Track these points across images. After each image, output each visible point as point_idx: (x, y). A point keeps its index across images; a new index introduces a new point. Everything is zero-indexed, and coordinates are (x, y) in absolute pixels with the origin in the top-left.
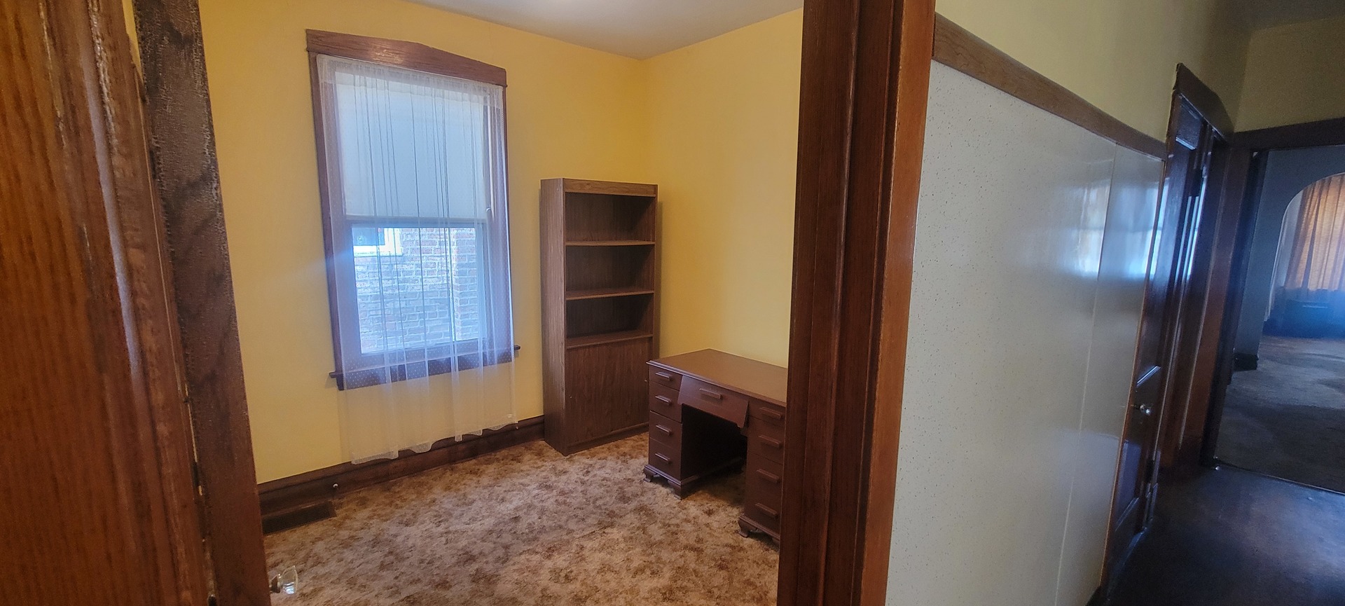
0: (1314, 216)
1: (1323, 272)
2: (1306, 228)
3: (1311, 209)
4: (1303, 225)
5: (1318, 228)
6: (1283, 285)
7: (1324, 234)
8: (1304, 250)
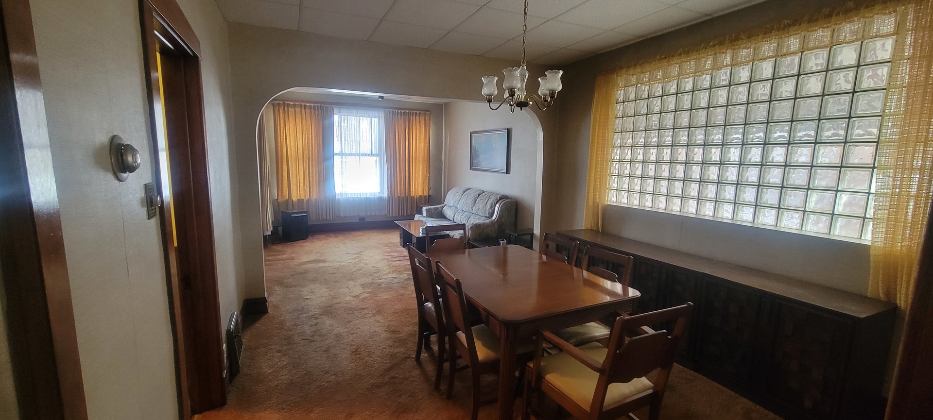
0: (284, 140)
1: (298, 185)
2: (282, 151)
3: (282, 134)
4: (279, 147)
5: (289, 150)
6: (276, 198)
7: (293, 155)
8: (284, 168)
